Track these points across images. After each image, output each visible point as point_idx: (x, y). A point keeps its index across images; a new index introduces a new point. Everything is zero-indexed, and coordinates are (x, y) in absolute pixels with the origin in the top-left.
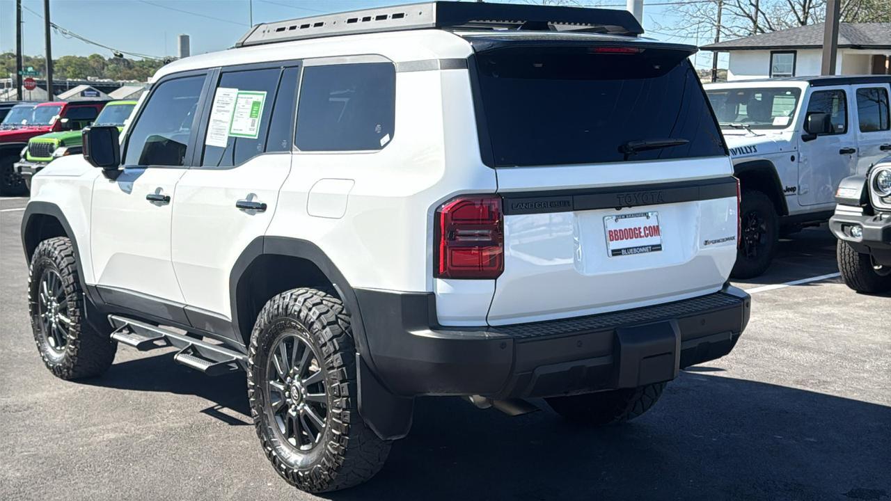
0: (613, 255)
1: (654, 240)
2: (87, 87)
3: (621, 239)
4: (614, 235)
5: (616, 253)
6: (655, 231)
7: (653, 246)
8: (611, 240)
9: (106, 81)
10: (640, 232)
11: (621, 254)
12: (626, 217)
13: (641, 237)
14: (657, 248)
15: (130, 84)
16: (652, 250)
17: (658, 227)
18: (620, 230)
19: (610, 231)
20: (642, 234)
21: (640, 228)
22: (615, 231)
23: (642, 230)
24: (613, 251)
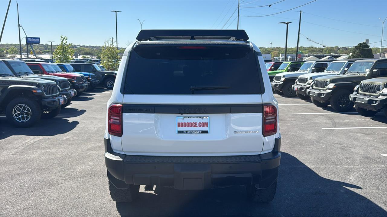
0: (178, 133)
1: (204, 129)
2: (330, 56)
3: (184, 127)
4: (180, 125)
5: (179, 132)
6: (206, 125)
7: (202, 131)
8: (178, 127)
9: (336, 54)
10: (196, 125)
11: (183, 133)
12: (188, 118)
13: (196, 127)
14: (206, 132)
15: (344, 55)
16: (202, 133)
17: (207, 123)
18: (184, 123)
19: (178, 123)
20: (198, 125)
21: (196, 123)
22: (181, 123)
23: (198, 124)
24: (178, 131)
